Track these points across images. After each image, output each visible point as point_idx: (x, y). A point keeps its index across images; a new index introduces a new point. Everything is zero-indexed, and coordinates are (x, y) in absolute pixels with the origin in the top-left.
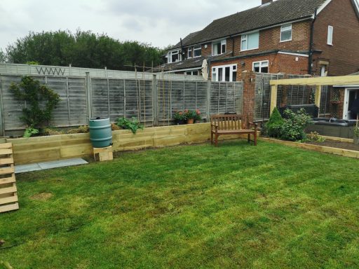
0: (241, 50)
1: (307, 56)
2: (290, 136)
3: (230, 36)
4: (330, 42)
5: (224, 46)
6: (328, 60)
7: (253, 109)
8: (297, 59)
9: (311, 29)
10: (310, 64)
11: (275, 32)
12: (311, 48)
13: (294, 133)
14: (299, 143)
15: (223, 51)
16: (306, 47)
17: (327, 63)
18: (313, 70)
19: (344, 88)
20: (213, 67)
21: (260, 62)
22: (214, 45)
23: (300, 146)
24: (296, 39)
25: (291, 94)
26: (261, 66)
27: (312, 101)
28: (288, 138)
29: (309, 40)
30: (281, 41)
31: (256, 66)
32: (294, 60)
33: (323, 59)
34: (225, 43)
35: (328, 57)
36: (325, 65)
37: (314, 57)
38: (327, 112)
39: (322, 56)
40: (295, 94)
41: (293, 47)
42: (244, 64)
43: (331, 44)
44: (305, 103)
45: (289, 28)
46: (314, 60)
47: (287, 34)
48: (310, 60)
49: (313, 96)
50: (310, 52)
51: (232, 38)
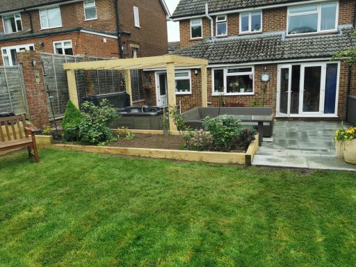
0: (42, 28)
1: (116, 37)
2: (90, 138)
3: (24, 9)
4: (137, 24)
5: (18, 22)
6: (138, 43)
7: (44, 104)
8: (105, 40)
9: (116, 7)
10: (120, 47)
11: (77, 8)
12: (118, 29)
13: (94, 134)
14: (102, 147)
15: (20, 29)
16: (113, 29)
17: (138, 46)
18: (125, 53)
19: (153, 72)
20: (2, 48)
21: (62, 42)
22: (5, 20)
23: (102, 151)
24: (101, 18)
25: (98, 80)
26: (64, 47)
27: (123, 88)
28: (89, 142)
29: (115, 20)
30: (86, 20)
31: (59, 47)
32: (102, 41)
33: (134, 42)
34: (20, 19)
35: (137, 40)
36: (137, 49)
37: (124, 39)
38: (141, 98)
39: (131, 38)
40: (103, 81)
41: (100, 26)
42: (43, 45)
43: (139, 26)
44: (116, 91)
45: (93, 5)
46: (124, 43)
47: (90, 11)
48: (119, 42)
49: (124, 82)
50: (119, 33)
51: (28, 12)
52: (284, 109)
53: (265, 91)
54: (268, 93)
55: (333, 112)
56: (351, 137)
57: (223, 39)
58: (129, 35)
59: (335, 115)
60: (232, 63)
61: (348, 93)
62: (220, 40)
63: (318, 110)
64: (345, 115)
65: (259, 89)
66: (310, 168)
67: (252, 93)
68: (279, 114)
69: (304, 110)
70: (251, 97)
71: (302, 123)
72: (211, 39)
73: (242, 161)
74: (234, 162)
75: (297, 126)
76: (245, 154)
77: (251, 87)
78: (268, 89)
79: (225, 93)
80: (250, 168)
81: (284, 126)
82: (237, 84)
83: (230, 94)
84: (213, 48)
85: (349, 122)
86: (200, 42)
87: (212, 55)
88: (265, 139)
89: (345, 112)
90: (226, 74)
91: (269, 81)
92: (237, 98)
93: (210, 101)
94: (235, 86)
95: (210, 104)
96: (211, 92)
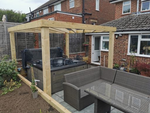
1: (81, 16)
3: (49, 5)
4: (97, 9)
6: (97, 19)
8: (73, 18)
12: (83, 11)
17: (96, 21)
19: (91, 35)
21: (51, 19)
24: (76, 6)
29: (82, 7)
30: (70, 8)
32: (71, 18)
33: (93, 19)
34: (48, 10)
35: (96, 17)
36: (96, 22)
37: (87, 17)
39: (92, 17)
43: (98, 10)
46: (86, 19)
50: (83, 14)
57: (146, 13)
58: (91, 15)
60: (146, 30)
62: (143, 14)
72: (136, 14)
84: (135, 20)
86: (128, 16)
87: (131, 24)
90: (140, 39)
92: (148, 59)
93: (125, 59)
94: (148, 49)
95: (125, 61)
96: (127, 52)
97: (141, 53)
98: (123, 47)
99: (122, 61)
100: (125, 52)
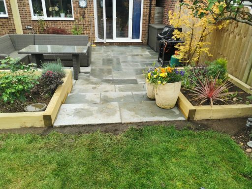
52: (101, 35)
53: (84, 17)
54: (87, 19)
55: (138, 38)
56: (165, 82)
59: (139, 41)
61: (149, 22)
63: (127, 36)
64: (146, 40)
65: (78, 15)
66: (123, 122)
67: (72, 19)
68: (98, 40)
69: (118, 36)
70: (72, 22)
71: (116, 48)
73: (41, 124)
74: (29, 125)
75: (113, 51)
76: (42, 113)
77: (71, 12)
78: (86, 15)
79: (45, 17)
80: (51, 133)
81: (102, 52)
82: (57, 9)
83: (51, 18)
85: (150, 46)
88: (83, 69)
89: (146, 38)
91: (86, 7)
92: (58, 23)
93: (31, 26)
94: (55, 10)
95: (31, 29)
96: (31, 16)
97: (48, 16)
98: (24, 9)
99: (26, 30)
100: (28, 16)
